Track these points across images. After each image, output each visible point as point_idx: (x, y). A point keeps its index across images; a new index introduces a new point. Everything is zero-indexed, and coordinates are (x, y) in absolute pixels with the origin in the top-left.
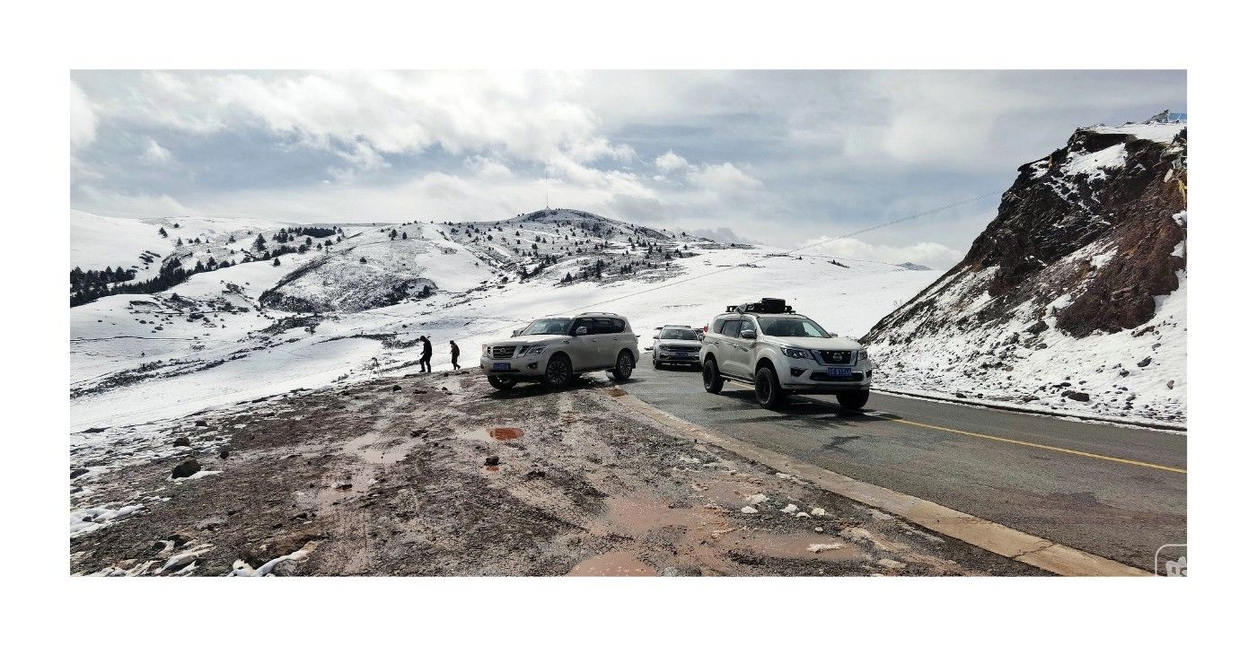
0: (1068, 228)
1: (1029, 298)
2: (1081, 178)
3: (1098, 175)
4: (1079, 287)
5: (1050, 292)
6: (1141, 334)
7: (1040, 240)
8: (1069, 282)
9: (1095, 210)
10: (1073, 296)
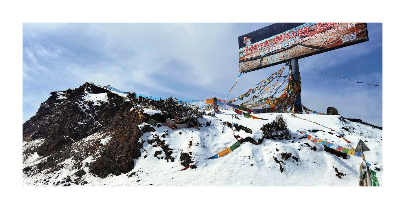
0: (86, 125)
1: (69, 157)
2: (91, 103)
3: (98, 104)
4: (97, 153)
5: (80, 155)
6: (131, 176)
7: (73, 128)
8: (90, 150)
9: (96, 119)
10: (94, 157)
